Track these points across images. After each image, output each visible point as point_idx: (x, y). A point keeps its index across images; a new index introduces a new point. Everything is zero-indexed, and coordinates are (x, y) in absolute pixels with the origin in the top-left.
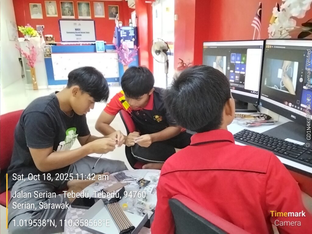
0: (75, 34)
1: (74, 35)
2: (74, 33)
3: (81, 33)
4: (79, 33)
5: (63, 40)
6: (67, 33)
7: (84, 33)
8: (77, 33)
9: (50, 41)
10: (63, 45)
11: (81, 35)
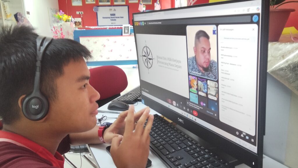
0: (111, 18)
1: (109, 19)
2: (109, 18)
3: (116, 18)
4: (114, 18)
5: (99, 25)
6: (103, 18)
7: (119, 17)
8: (112, 18)
9: (78, 25)
10: (92, 29)
11: (115, 20)
